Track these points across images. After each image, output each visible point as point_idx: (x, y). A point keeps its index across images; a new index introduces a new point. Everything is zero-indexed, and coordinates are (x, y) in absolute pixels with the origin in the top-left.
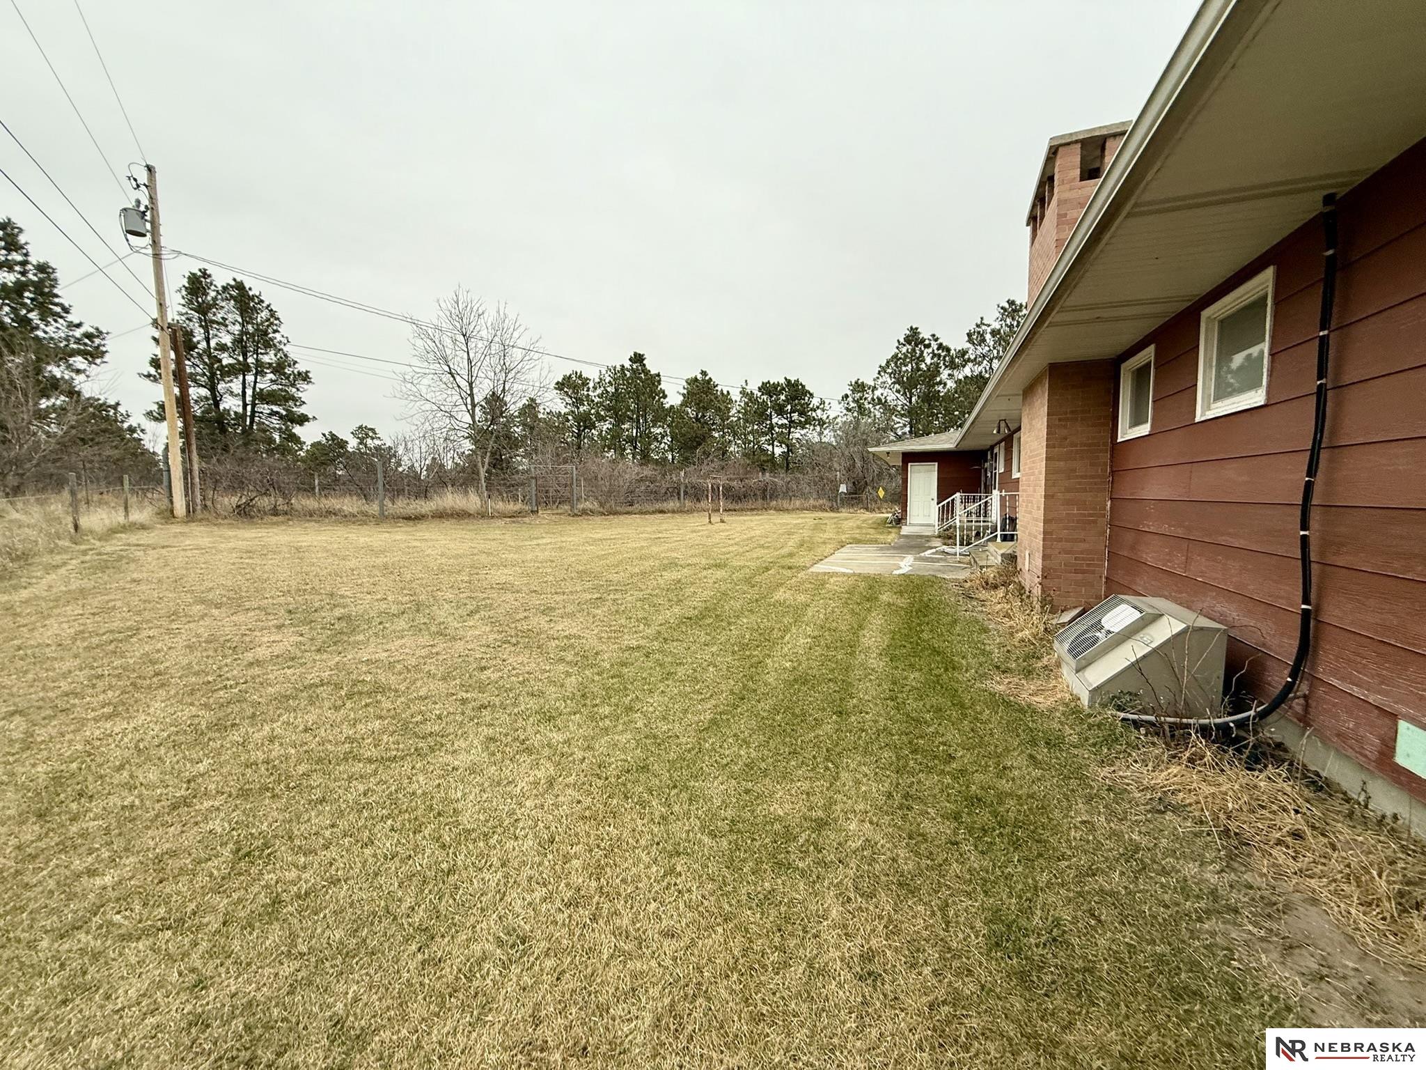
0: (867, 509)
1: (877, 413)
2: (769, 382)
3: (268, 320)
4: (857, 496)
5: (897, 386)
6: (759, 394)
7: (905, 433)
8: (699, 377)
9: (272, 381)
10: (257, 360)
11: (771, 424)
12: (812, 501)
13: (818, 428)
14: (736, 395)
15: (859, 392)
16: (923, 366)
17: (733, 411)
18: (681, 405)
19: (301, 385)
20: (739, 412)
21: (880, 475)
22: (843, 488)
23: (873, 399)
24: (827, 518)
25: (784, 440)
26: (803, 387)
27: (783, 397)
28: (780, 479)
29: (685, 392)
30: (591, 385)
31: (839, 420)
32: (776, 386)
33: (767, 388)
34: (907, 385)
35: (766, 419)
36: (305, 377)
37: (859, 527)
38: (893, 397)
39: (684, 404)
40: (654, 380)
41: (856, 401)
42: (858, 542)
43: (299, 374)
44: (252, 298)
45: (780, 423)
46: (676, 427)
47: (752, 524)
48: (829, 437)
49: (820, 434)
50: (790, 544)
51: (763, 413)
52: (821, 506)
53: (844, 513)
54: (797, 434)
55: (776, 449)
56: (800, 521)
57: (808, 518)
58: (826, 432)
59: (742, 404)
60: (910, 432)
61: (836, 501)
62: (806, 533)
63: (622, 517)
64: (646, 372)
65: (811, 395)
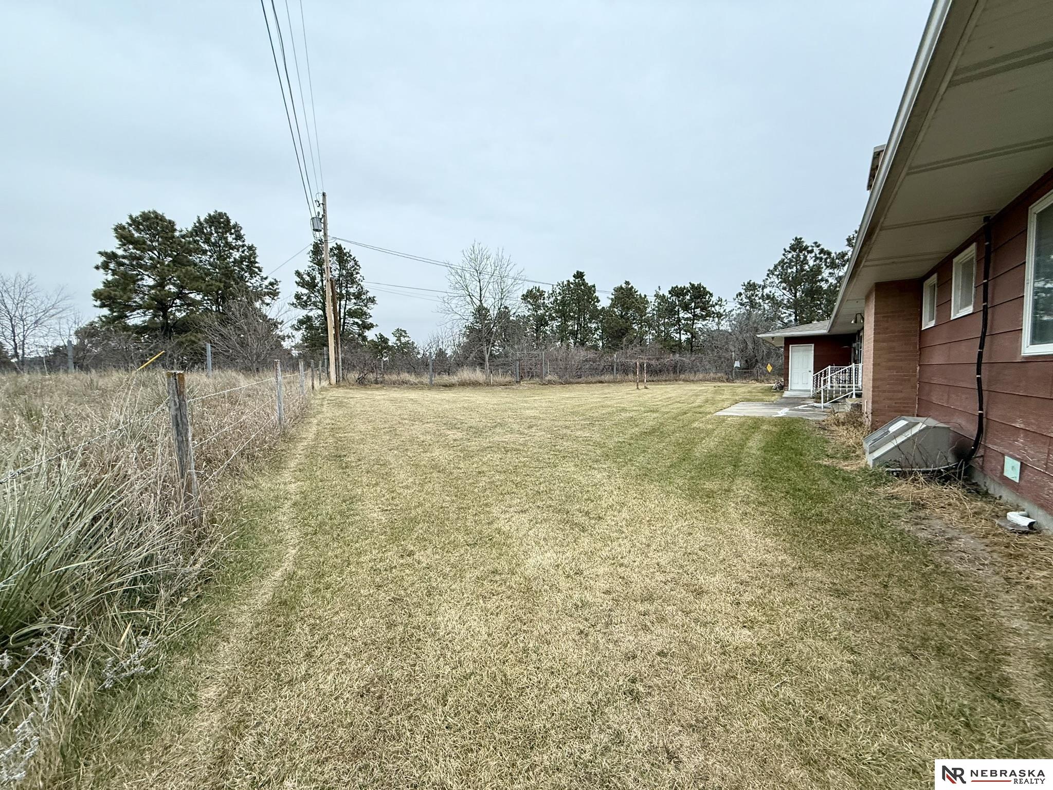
0: (757, 380)
1: (765, 305)
2: (677, 287)
3: (353, 267)
4: (749, 370)
5: (784, 285)
6: (670, 296)
7: (791, 321)
8: (624, 286)
9: (355, 303)
10: (347, 291)
11: (679, 318)
12: (712, 375)
13: (716, 319)
14: (651, 298)
15: (751, 290)
16: (806, 267)
17: (649, 310)
18: (610, 307)
19: (370, 305)
20: (654, 310)
21: (769, 355)
22: (737, 364)
23: (763, 295)
24: (724, 386)
25: (689, 329)
26: (704, 288)
27: (688, 297)
28: (687, 359)
29: (613, 297)
30: (546, 295)
31: (734, 313)
32: (682, 289)
33: (677, 292)
34: (791, 283)
35: (675, 314)
36: (372, 300)
37: (749, 392)
38: (781, 293)
39: (612, 306)
40: (591, 290)
41: (749, 298)
42: (749, 400)
43: (370, 298)
44: (345, 254)
45: (686, 316)
46: (607, 322)
47: (668, 390)
48: (725, 326)
49: (718, 324)
50: (698, 401)
51: (672, 310)
52: (719, 378)
53: (738, 384)
54: (699, 324)
55: (682, 336)
56: (703, 388)
57: (710, 387)
58: (722, 322)
59: (656, 304)
60: (796, 320)
61: (732, 375)
62: (709, 396)
63: (575, 386)
64: (585, 284)
65: (711, 295)
